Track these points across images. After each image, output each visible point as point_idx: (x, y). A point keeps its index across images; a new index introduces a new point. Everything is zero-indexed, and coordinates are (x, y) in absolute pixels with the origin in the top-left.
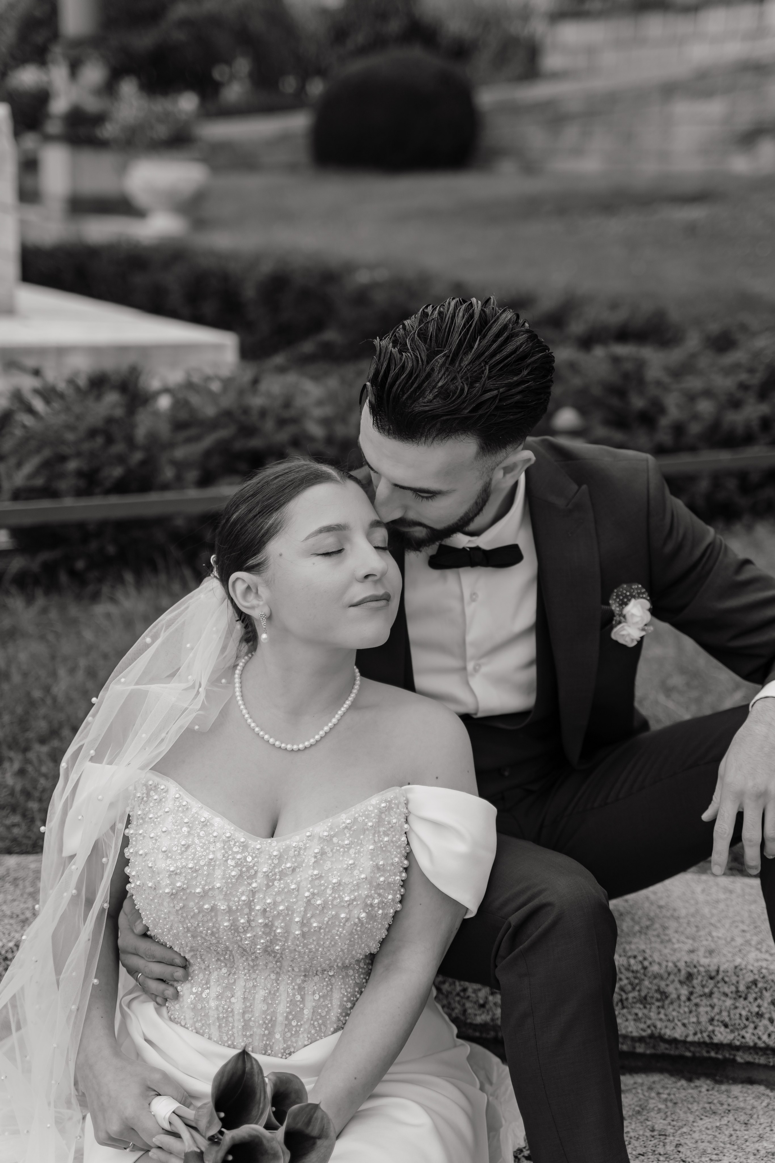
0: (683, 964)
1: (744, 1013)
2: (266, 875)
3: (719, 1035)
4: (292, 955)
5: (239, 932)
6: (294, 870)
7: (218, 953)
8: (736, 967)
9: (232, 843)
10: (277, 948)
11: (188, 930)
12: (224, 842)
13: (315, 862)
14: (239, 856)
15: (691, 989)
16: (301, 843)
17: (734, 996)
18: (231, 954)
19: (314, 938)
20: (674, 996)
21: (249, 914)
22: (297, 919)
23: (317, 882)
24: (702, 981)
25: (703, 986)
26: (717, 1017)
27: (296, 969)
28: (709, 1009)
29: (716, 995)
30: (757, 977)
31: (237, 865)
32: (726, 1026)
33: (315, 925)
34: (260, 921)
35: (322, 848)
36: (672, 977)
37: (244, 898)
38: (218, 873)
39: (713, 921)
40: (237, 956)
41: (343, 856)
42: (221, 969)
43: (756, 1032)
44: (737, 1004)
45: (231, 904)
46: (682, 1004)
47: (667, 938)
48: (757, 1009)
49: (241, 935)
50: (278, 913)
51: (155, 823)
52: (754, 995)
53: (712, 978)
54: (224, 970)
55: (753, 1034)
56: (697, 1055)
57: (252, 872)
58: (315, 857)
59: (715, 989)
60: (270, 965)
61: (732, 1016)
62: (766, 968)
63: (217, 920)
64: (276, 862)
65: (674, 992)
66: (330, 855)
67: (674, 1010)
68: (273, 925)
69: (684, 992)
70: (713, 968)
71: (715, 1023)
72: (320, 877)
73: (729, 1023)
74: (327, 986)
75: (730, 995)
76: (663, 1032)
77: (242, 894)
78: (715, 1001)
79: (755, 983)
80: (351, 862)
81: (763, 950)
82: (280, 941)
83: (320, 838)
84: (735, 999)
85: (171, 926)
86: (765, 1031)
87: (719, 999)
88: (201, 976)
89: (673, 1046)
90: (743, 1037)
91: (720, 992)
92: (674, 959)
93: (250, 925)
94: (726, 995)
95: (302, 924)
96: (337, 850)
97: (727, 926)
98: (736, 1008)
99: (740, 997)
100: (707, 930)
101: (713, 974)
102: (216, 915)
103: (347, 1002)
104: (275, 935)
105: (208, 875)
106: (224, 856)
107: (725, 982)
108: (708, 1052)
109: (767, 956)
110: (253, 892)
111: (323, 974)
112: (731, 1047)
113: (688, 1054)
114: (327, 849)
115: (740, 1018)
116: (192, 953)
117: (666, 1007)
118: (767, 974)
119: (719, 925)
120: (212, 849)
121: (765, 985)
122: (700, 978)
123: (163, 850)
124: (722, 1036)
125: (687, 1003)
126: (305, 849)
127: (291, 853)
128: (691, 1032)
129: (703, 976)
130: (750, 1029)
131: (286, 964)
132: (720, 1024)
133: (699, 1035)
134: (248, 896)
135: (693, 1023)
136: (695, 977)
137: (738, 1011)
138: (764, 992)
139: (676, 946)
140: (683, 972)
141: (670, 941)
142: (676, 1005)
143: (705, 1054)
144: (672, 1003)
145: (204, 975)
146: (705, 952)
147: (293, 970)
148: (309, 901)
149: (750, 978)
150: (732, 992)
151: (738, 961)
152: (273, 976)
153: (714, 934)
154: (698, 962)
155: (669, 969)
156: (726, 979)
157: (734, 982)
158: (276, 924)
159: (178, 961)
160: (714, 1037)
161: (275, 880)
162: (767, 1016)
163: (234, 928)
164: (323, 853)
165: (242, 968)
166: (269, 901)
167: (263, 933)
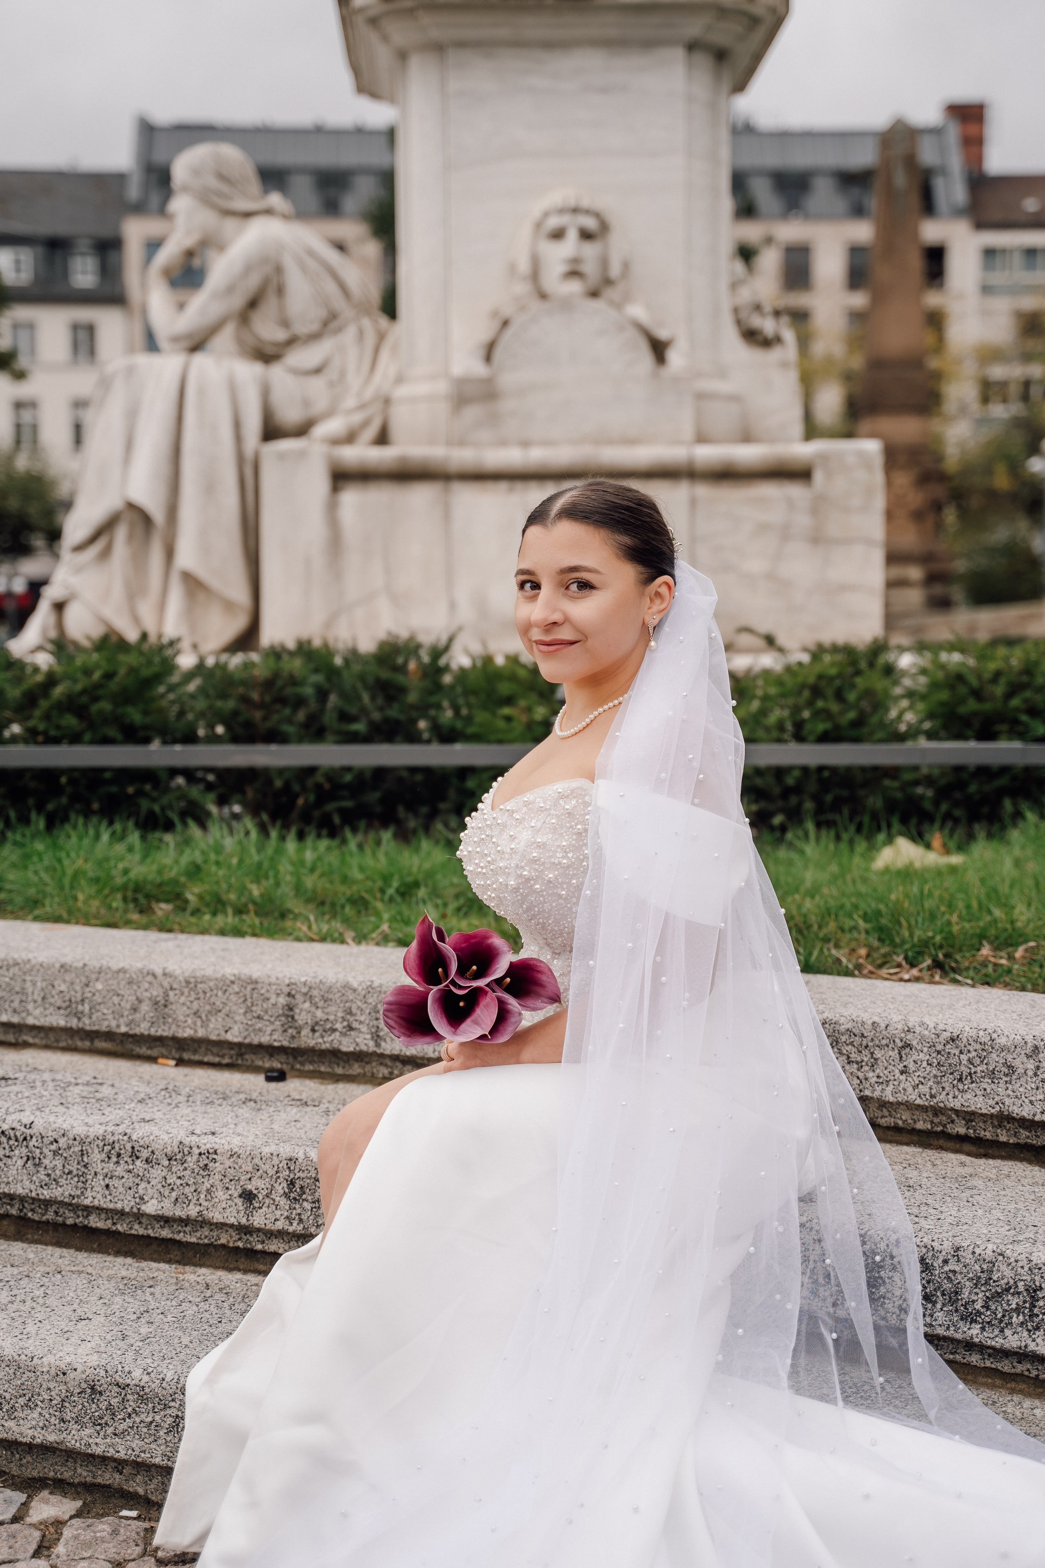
0: (1031, 1037)
15: (1037, 1064)
20: (1021, 1071)
36: (1019, 1050)
65: (1021, 1066)
67: (1021, 1086)
69: (1031, 1066)
92: (1022, 1031)
117: (1013, 1082)
140: (1029, 1045)
142: (1023, 1080)
144: (1019, 1078)
155: (1017, 1042)
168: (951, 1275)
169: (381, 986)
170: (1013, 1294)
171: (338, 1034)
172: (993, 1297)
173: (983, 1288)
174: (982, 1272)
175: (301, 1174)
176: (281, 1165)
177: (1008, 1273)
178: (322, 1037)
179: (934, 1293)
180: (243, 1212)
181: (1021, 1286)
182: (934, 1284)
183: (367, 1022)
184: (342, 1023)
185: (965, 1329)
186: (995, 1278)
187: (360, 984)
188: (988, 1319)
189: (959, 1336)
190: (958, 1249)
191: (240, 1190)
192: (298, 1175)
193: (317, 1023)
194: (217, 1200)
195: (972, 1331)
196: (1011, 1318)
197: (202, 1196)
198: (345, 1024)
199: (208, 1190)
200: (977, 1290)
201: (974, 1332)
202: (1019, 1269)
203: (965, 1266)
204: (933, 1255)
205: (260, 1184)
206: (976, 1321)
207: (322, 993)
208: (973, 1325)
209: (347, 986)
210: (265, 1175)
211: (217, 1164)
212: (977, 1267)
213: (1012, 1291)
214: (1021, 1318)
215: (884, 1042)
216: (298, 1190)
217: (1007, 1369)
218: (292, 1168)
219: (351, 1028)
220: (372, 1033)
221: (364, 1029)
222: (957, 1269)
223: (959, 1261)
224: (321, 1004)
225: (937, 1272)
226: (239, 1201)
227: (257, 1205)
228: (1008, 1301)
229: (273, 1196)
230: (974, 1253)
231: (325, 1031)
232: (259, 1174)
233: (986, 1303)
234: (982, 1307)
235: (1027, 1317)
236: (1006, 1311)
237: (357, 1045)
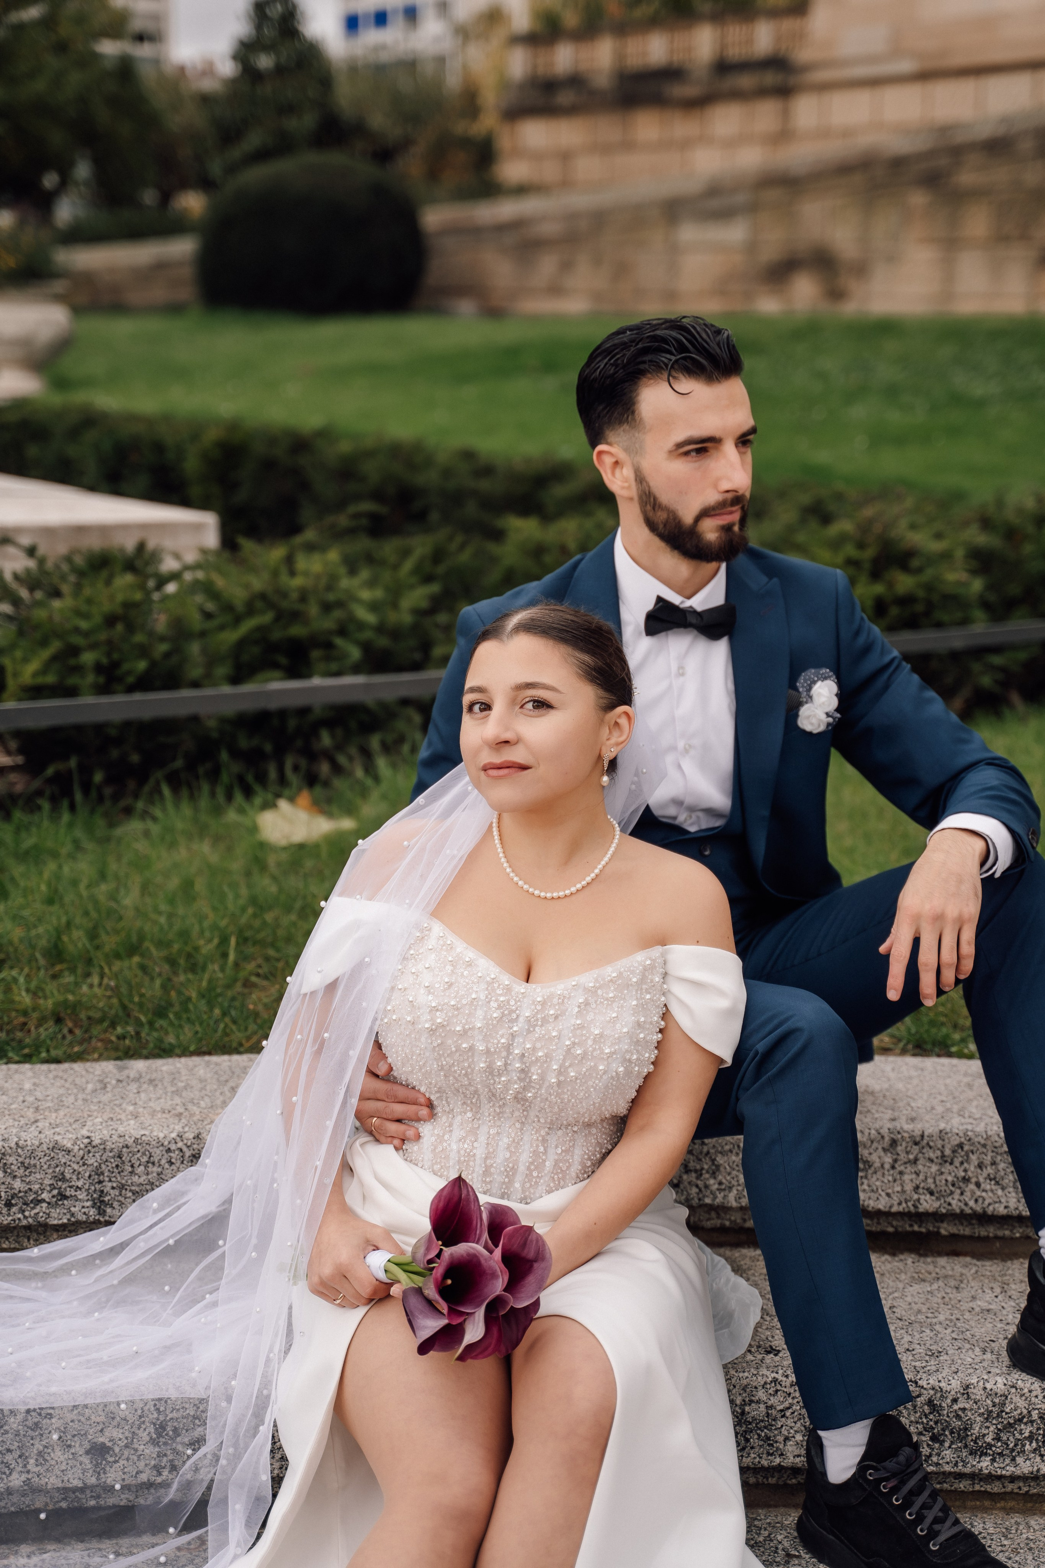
0: (887, 1131)
1: (950, 1179)
2: (528, 1020)
3: (925, 1204)
4: (542, 1104)
5: (493, 1076)
6: (556, 1018)
7: (465, 1096)
8: (941, 1131)
9: (496, 985)
10: (529, 1095)
11: (442, 1069)
12: (488, 983)
13: (578, 1012)
14: (502, 999)
15: (895, 1157)
16: (566, 992)
17: (940, 1161)
18: (478, 1099)
19: (569, 1088)
20: (877, 1164)
21: (507, 1057)
22: (555, 1067)
23: (578, 1032)
24: (906, 1147)
25: (908, 1153)
26: (922, 1185)
27: (542, 1120)
28: (914, 1176)
29: (921, 1161)
30: (963, 1140)
31: (499, 1007)
32: (932, 1193)
33: (572, 1074)
34: (517, 1065)
35: (586, 999)
36: (875, 1145)
37: (503, 1041)
38: (480, 1013)
39: (909, 1094)
40: (484, 1101)
41: (606, 1008)
42: (465, 1113)
43: (962, 1198)
44: (943, 1170)
45: (489, 1045)
46: (886, 1172)
47: (866, 1109)
48: (963, 1174)
49: (495, 1078)
50: (537, 1059)
51: (416, 960)
52: (960, 1159)
53: (916, 1144)
54: (469, 1115)
55: (960, 1201)
56: (900, 1229)
57: (514, 1016)
58: (579, 1007)
59: (920, 1155)
60: (517, 1114)
61: (938, 1182)
62: (972, 1131)
63: (473, 1060)
64: (539, 1008)
65: (878, 1160)
66: (594, 1006)
67: (878, 1179)
68: (529, 1071)
69: (888, 1159)
70: (917, 1133)
71: (921, 1191)
72: (581, 1027)
73: (935, 1191)
74: (570, 1141)
75: (935, 1160)
76: (866, 1203)
77: (502, 1036)
78: (920, 1167)
79: (961, 1146)
80: (614, 1015)
81: (966, 1115)
82: (534, 1088)
83: (585, 989)
84: (940, 1164)
85: (426, 1062)
86: (972, 1196)
87: (924, 1166)
88: (444, 1119)
89: (875, 1220)
90: (949, 1204)
91: (924, 1158)
92: (877, 1126)
93: (506, 1069)
94: (931, 1160)
95: (560, 1073)
96: (601, 1002)
97: (925, 1097)
98: (942, 1173)
99: (946, 1162)
100: (905, 1102)
101: (918, 1139)
102: (473, 1055)
103: (587, 1160)
104: (530, 1081)
105: (469, 1015)
106: (487, 997)
107: (931, 1147)
108: (911, 1226)
109: (971, 1120)
110: (513, 1036)
111: (567, 1128)
112: (936, 1216)
113: (890, 1229)
114: (591, 1000)
115: (946, 1185)
116: (438, 1095)
117: (869, 1176)
118: (973, 1137)
119: (916, 1097)
120: (475, 989)
121: (972, 1148)
122: (904, 1144)
123: (427, 985)
124: (928, 1204)
125: (892, 1172)
126: (569, 998)
127: (555, 1001)
128: (895, 1203)
129: (908, 1142)
130: (957, 1196)
131: (532, 1114)
132: (925, 1191)
133: (904, 1205)
134: (507, 1039)
135: (898, 1192)
136: (899, 1143)
137: (943, 1177)
138: (971, 1155)
139: (877, 1115)
140: (887, 1139)
141: (869, 1111)
142: (879, 1174)
143: (908, 1228)
144: (875, 1172)
145: (448, 1117)
146: (907, 1120)
147: (539, 1121)
148: (569, 1050)
149: (955, 1141)
150: (937, 1158)
151: (942, 1126)
152: (518, 1125)
153: (913, 1104)
154: (902, 1128)
155: (872, 1136)
156: (931, 1144)
157: (940, 1146)
158: (533, 1070)
159: (422, 1100)
160: (919, 1206)
161: (537, 1025)
162: (974, 1180)
163: (490, 1070)
164: (587, 1003)
165: (487, 1114)
166: (528, 1046)
167: (519, 1078)
168: (960, 1413)
169: (104, 1143)
170: (1026, 1424)
171: (44, 1205)
172: (1004, 1429)
173: (994, 1422)
174: (994, 1406)
175: (175, 1415)
176: (146, 1408)
177: (1021, 1403)
178: (23, 1211)
179: (941, 1432)
180: (91, 1471)
181: (1035, 1415)
182: (942, 1424)
183: (86, 1187)
184: (50, 1192)
185: (975, 1463)
186: (1008, 1410)
187: (75, 1144)
188: (999, 1450)
189: (968, 1470)
190: (968, 1387)
191: (87, 1446)
192: (170, 1416)
193: (14, 1196)
194: (53, 1462)
195: (981, 1464)
196: (1024, 1446)
197: (32, 1461)
198: (55, 1192)
199: (40, 1454)
200: (987, 1424)
201: (985, 1464)
202: (1033, 1399)
203: (976, 1403)
204: (942, 1396)
205: (116, 1434)
206: (986, 1454)
207: (20, 1160)
208: (983, 1458)
209: (56, 1147)
210: (123, 1422)
211: (53, 1420)
212: (989, 1402)
213: (1025, 1420)
214: (1034, 1445)
215: (727, 1148)
216: (171, 1433)
217: (996, 1490)
218: (162, 1409)
219: (63, 1197)
220: (93, 1200)
221: (82, 1195)
222: (967, 1406)
223: (969, 1398)
224: (21, 1172)
225: (945, 1412)
226: (86, 1460)
227: (111, 1459)
228: (1021, 1430)
229: (136, 1446)
230: (985, 1388)
231: (25, 1204)
232: (115, 1423)
233: (997, 1434)
234: (993, 1439)
235: (1040, 1444)
236: (1019, 1440)
237: (73, 1215)
